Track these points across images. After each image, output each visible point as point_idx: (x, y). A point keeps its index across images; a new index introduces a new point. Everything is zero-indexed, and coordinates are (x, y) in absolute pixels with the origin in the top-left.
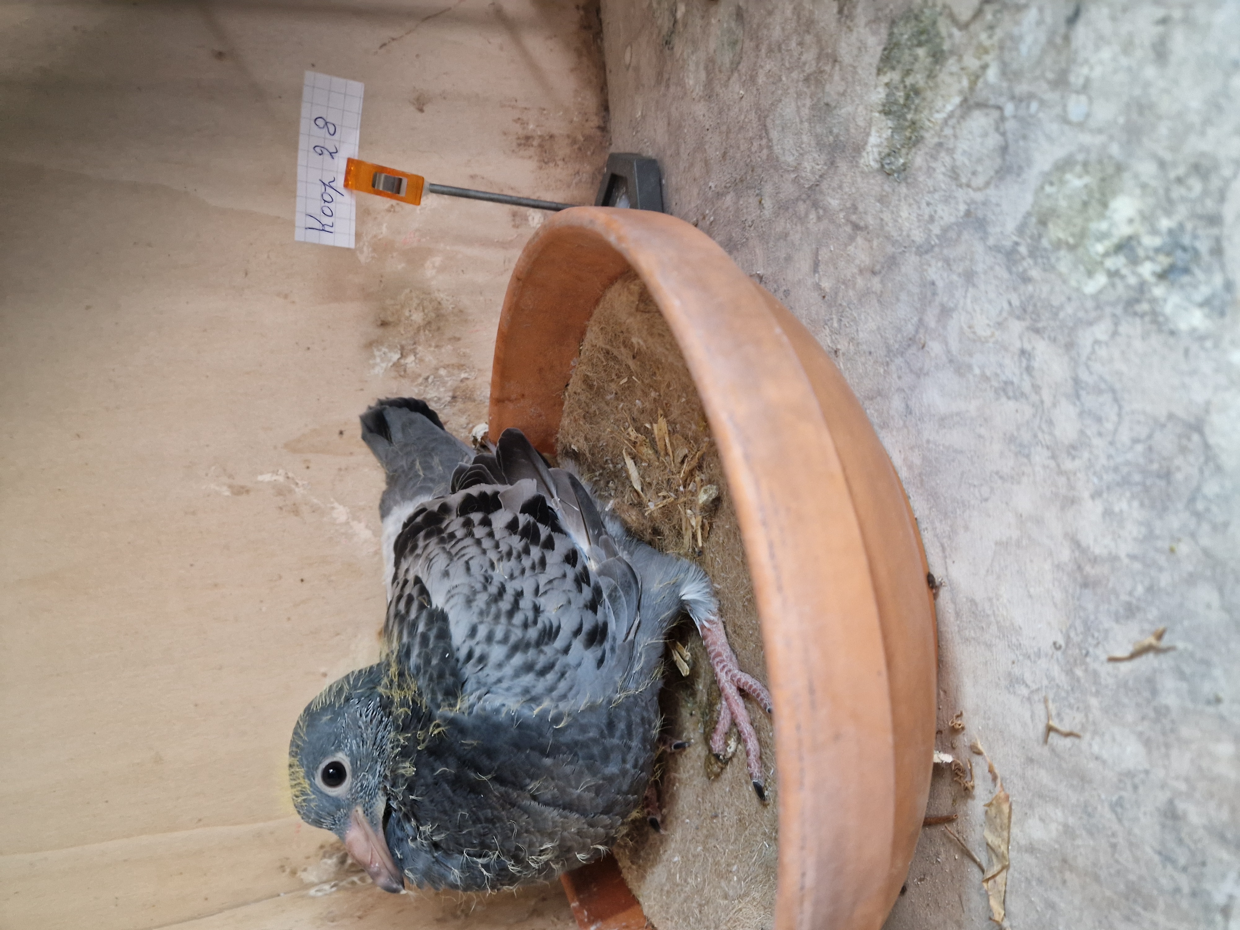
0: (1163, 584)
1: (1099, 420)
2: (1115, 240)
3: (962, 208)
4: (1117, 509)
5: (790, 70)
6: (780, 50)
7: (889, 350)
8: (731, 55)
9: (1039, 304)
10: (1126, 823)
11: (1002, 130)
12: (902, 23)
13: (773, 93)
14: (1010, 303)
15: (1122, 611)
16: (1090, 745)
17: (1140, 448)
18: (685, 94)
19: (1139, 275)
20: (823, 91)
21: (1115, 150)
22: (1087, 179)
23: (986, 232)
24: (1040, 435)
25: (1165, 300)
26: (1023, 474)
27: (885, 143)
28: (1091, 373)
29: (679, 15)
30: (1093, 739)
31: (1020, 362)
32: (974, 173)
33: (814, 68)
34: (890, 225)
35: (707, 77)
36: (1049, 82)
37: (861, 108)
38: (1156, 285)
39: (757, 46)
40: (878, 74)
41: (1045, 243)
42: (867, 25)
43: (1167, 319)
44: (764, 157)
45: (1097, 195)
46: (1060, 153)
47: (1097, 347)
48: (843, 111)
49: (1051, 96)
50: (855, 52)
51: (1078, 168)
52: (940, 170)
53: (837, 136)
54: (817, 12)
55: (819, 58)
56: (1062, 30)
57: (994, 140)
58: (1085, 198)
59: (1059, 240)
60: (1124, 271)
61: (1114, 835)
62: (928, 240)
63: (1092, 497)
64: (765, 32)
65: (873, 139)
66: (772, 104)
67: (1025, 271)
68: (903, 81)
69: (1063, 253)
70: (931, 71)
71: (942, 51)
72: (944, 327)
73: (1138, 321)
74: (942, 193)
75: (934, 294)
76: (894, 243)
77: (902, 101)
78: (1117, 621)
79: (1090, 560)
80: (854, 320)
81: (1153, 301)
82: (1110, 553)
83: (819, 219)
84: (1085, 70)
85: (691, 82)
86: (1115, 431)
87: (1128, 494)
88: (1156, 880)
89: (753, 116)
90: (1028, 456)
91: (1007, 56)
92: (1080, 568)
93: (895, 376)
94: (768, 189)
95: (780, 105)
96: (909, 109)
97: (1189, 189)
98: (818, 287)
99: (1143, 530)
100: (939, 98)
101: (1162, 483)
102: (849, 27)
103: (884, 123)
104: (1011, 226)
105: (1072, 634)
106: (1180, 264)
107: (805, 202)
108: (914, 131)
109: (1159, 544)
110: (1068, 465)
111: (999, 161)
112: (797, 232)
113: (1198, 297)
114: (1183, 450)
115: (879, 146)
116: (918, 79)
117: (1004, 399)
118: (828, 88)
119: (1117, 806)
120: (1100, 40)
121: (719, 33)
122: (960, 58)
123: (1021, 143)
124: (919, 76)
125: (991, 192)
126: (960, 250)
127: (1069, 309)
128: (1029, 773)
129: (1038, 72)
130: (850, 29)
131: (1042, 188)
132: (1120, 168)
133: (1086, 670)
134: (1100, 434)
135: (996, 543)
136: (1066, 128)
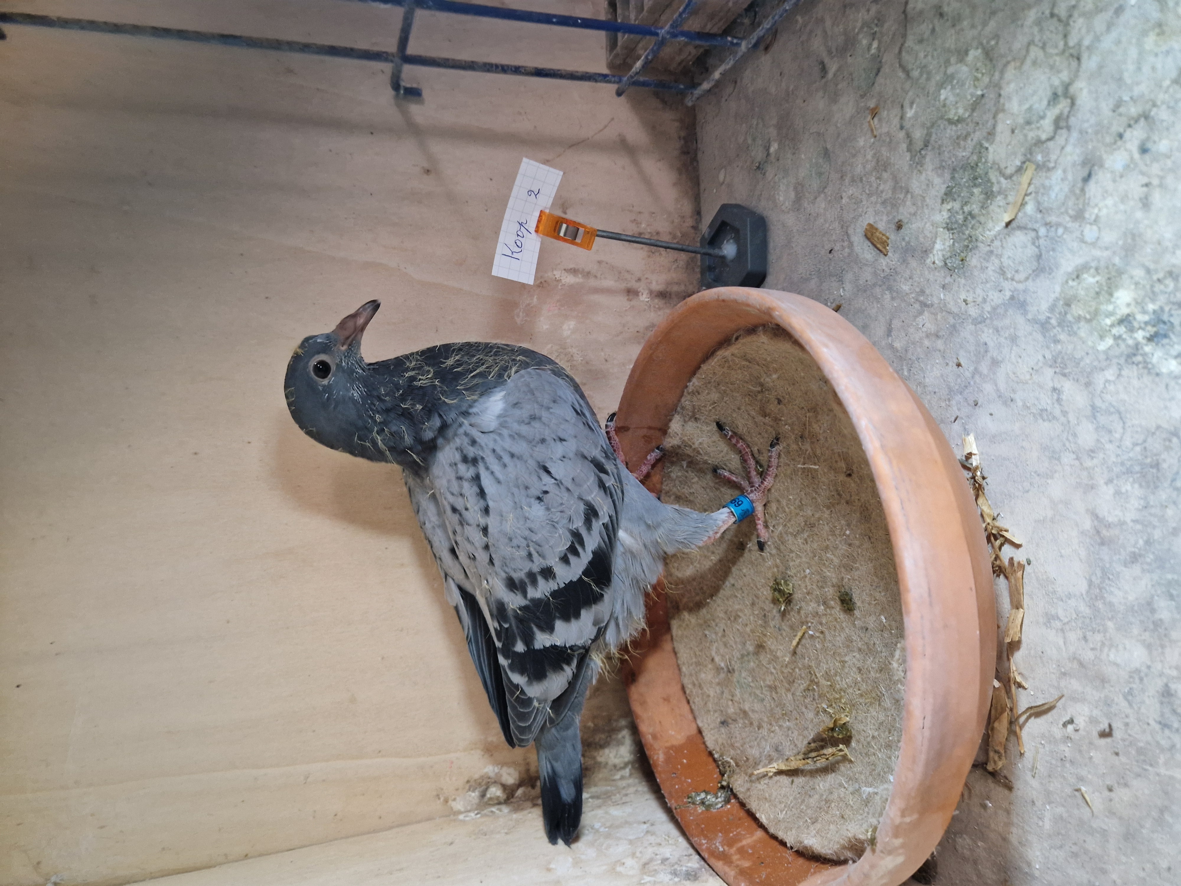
0: (1156, 537)
1: (1110, 432)
2: (1118, 317)
3: (1008, 294)
4: (1123, 490)
5: (870, 195)
6: (861, 180)
7: (950, 390)
8: (818, 182)
9: (1066, 357)
10: (1135, 707)
11: (1037, 244)
12: (961, 171)
13: (854, 210)
14: (1044, 357)
15: (1128, 558)
16: (1108, 655)
17: (1138, 449)
18: (776, 206)
19: (1135, 339)
20: (898, 212)
21: (1117, 260)
22: (1098, 278)
23: (1025, 310)
24: (1067, 444)
25: (1153, 354)
26: (1056, 472)
27: (948, 249)
28: (1103, 401)
29: (772, 150)
30: (1110, 650)
31: (1052, 396)
32: (1017, 271)
33: (890, 195)
34: (951, 303)
35: (796, 195)
36: (1071, 217)
37: (928, 225)
38: (1146, 345)
39: (842, 177)
40: (943, 203)
41: (1069, 317)
42: (933, 170)
43: (1153, 365)
44: (846, 255)
45: (1105, 288)
46: (1079, 261)
47: (1107, 385)
48: (914, 226)
49: (1073, 225)
50: (924, 187)
51: (1092, 271)
52: (991, 267)
53: (909, 242)
54: (893, 158)
55: (894, 189)
56: (1080, 185)
57: (1031, 250)
58: (1097, 290)
59: (1079, 315)
60: (1124, 336)
61: (1127, 716)
62: (981, 316)
63: (1106, 484)
64: (849, 168)
65: (938, 246)
66: (854, 218)
67: (1055, 336)
68: (962, 208)
69: (1082, 323)
70: (984, 203)
71: (992, 192)
72: (994, 373)
73: (1135, 367)
74: (993, 283)
75: (986, 351)
76: (955, 316)
77: (960, 222)
78: (1126, 566)
79: (1106, 526)
80: (922, 369)
81: (1145, 355)
82: (1120, 520)
83: (893, 299)
84: (1096, 211)
85: (781, 199)
86: (1121, 440)
87: (1131, 479)
88: (1158, 743)
89: (836, 225)
90: (1059, 459)
91: (1039, 198)
92: (1098, 532)
93: (955, 408)
94: (849, 276)
95: (861, 219)
96: (966, 226)
97: (1166, 286)
98: (891, 347)
99: (1142, 502)
100: (990, 221)
101: (1154, 471)
102: (919, 171)
103: (947, 236)
104: (1044, 306)
105: (1093, 580)
106: (1162, 332)
107: (880, 286)
108: (971, 242)
109: (1153, 511)
110: (1089, 463)
111: (1035, 264)
112: (873, 307)
113: (1174, 353)
114: (1168, 448)
115: (942, 250)
116: (975, 208)
117: (1040, 421)
118: (901, 209)
119: (1129, 695)
120: (1106, 194)
121: (808, 165)
122: (1006, 196)
123: (1051, 253)
124: (974, 206)
125: (1030, 283)
126: (1007, 322)
127: (1088, 361)
128: (1063, 683)
129: (1063, 210)
130: (920, 172)
131: (1067, 282)
132: (1120, 273)
133: (1104, 603)
134: (1111, 441)
135: (1035, 521)
136: (1083, 245)
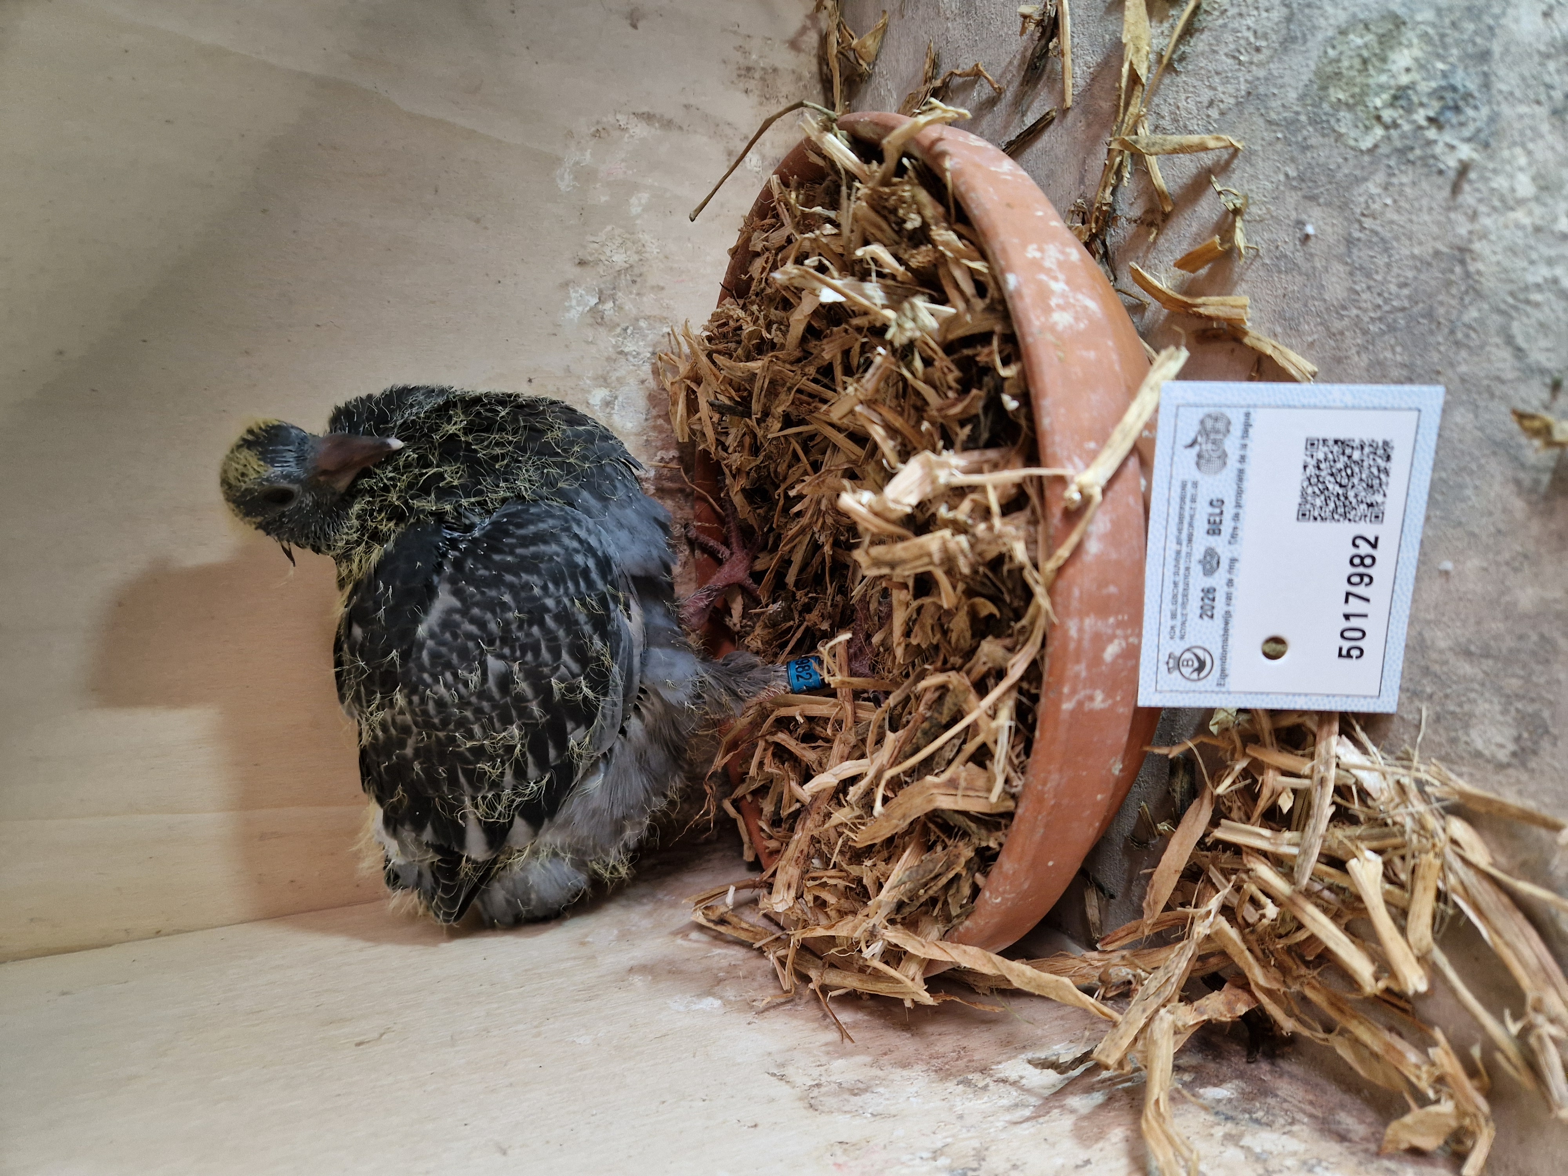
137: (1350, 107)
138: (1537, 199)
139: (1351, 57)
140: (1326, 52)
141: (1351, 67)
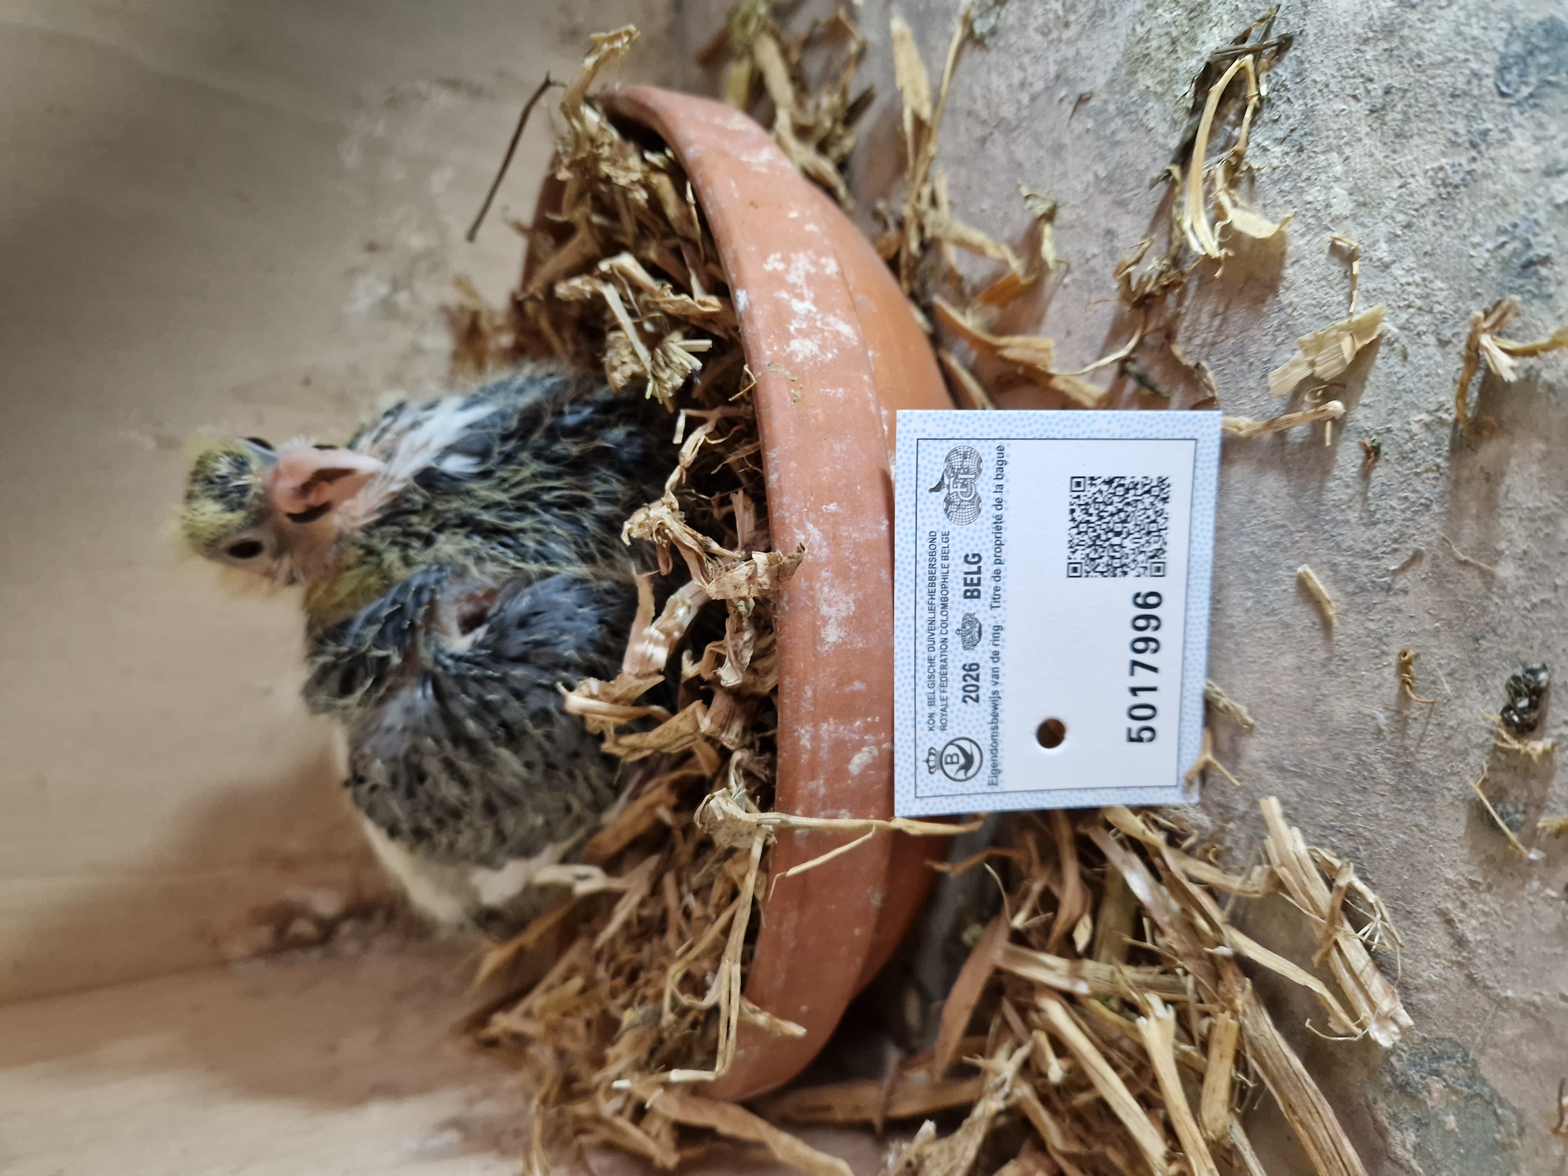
137: (1160, 97)
138: (1354, 217)
139: (1160, 36)
140: (1134, 29)
141: (1160, 48)
